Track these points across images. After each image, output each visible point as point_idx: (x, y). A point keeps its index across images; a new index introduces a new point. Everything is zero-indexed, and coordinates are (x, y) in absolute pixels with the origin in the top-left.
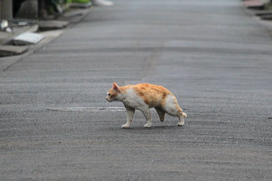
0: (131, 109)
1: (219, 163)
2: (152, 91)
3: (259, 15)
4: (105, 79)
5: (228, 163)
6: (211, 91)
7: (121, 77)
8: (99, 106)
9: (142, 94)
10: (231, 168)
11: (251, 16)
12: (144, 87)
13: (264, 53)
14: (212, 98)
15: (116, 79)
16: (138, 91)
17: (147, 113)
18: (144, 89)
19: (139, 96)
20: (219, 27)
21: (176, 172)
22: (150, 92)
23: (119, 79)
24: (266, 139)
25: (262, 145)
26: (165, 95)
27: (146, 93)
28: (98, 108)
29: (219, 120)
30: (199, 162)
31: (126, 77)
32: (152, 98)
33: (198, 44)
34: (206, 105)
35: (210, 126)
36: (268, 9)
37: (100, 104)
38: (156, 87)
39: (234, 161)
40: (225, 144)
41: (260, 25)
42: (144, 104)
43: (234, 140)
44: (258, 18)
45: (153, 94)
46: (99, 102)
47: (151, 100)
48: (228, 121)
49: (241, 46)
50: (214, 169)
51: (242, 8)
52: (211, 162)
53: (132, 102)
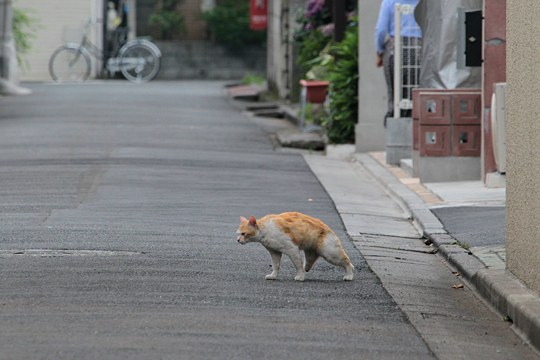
0: (276, 252)
1: (197, 335)
2: (303, 224)
3: (251, 109)
4: (22, 208)
5: (210, 335)
6: (184, 225)
7: (47, 204)
8: (14, 248)
9: (287, 230)
10: (216, 342)
11: (240, 110)
12: (291, 217)
13: (261, 167)
14: (185, 235)
15: (38, 206)
16: (281, 224)
17: (296, 258)
18: (290, 221)
19: (283, 233)
20: (192, 127)
21: (133, 349)
22: (301, 226)
23: (43, 207)
24: (267, 297)
25: (260, 306)
26: (322, 233)
27: (294, 227)
28: (12, 251)
29: (195, 268)
30: (166, 333)
31: (55, 204)
32: (302, 234)
33: (161, 154)
34: (175, 246)
35: (182, 279)
36: (264, 101)
37: (15, 245)
38: (311, 219)
39: (218, 332)
40: (205, 305)
41: (255, 125)
42: (292, 245)
43: (219, 299)
44: (250, 114)
45: (304, 229)
46: (13, 242)
47: (302, 237)
48: (210, 271)
49: (226, 157)
50: (189, 344)
51: (225, 99)
52: (184, 333)
53: (274, 242)
